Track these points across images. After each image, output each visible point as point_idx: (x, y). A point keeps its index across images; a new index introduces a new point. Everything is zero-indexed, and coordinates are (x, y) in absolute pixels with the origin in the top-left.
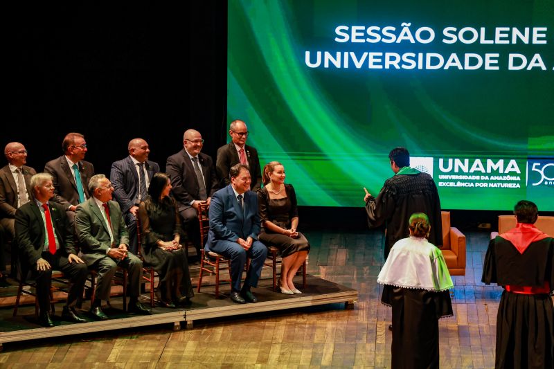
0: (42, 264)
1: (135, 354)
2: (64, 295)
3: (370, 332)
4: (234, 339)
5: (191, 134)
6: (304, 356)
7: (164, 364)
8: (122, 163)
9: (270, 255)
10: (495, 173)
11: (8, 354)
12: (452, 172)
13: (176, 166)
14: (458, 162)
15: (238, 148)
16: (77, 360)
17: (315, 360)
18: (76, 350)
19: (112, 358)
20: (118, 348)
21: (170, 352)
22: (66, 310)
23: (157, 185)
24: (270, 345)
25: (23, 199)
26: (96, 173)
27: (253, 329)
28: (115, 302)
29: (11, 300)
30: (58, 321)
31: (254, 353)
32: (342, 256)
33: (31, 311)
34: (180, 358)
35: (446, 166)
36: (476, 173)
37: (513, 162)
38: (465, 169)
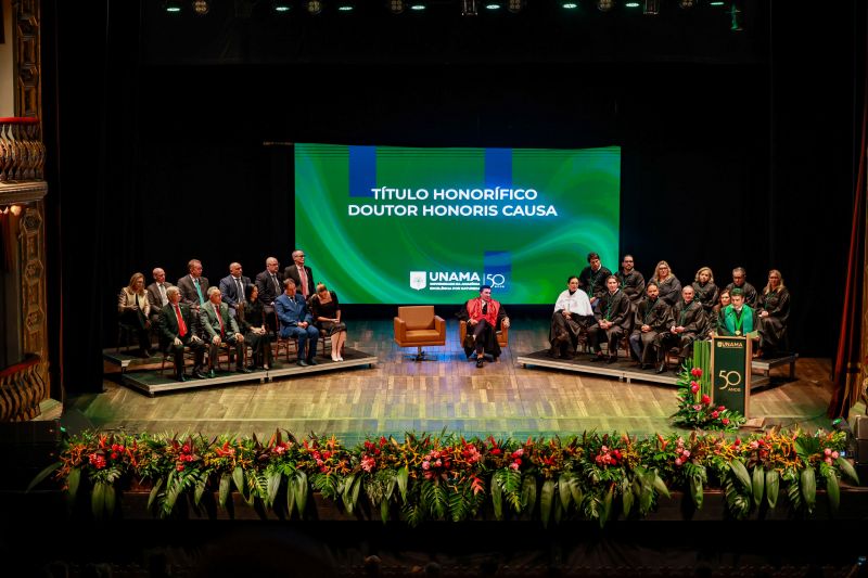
0: (177, 341)
1: (236, 398)
2: (192, 362)
3: (384, 382)
4: (299, 388)
5: (271, 260)
6: (342, 398)
7: (253, 405)
8: (226, 280)
9: (321, 335)
10: (465, 281)
11: (157, 399)
12: (438, 281)
13: (262, 281)
14: (441, 274)
15: (299, 268)
16: (200, 402)
17: (349, 400)
18: (198, 396)
19: (221, 401)
20: (226, 394)
21: (258, 397)
22: (194, 372)
23: (249, 291)
24: (321, 391)
25: (166, 302)
26: (211, 285)
27: (310, 382)
28: (224, 366)
29: (159, 365)
30: (188, 378)
31: (311, 397)
32: (369, 335)
33: (171, 372)
34: (264, 401)
35: (434, 277)
36: (453, 281)
37: (475, 274)
38: (446, 279)
